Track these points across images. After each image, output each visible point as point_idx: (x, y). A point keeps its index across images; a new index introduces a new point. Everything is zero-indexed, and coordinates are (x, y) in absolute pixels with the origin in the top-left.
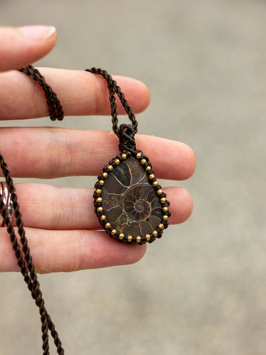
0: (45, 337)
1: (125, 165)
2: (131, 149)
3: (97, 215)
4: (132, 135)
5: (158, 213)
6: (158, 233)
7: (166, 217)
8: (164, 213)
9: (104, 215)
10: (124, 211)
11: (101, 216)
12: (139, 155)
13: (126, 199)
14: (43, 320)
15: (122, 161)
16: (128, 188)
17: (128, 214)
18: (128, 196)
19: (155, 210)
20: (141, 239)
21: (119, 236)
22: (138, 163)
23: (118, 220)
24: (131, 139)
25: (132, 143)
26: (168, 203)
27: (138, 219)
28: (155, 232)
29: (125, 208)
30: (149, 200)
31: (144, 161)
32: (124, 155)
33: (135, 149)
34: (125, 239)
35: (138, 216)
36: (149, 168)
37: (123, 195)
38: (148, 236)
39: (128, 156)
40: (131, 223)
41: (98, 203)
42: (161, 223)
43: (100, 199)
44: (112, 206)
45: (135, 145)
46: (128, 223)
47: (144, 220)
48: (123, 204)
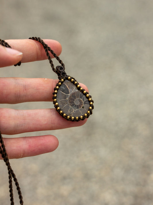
0: (10, 182)
1: (64, 84)
2: (65, 76)
3: (58, 112)
4: (63, 70)
5: (87, 102)
6: (90, 111)
7: (91, 103)
8: (90, 102)
9: (61, 110)
10: (70, 106)
11: (60, 111)
12: (69, 78)
13: (69, 100)
14: (9, 173)
15: (62, 83)
16: (69, 95)
17: (73, 107)
18: (70, 98)
19: (85, 101)
20: (83, 117)
21: (71, 118)
22: (70, 82)
23: (69, 112)
24: (63, 71)
25: (64, 74)
26: (90, 97)
27: (78, 108)
28: (89, 112)
29: (71, 105)
30: (81, 98)
31: (73, 80)
32: (62, 80)
33: (67, 76)
34: (75, 119)
35: (78, 107)
36: (76, 82)
37: (67, 99)
38: (86, 115)
39: (64, 80)
40: (75, 111)
41: (56, 106)
42: (90, 106)
43: (57, 104)
44: (64, 106)
45: (66, 74)
46: (74, 111)
47: (82, 108)
48: (69, 103)
